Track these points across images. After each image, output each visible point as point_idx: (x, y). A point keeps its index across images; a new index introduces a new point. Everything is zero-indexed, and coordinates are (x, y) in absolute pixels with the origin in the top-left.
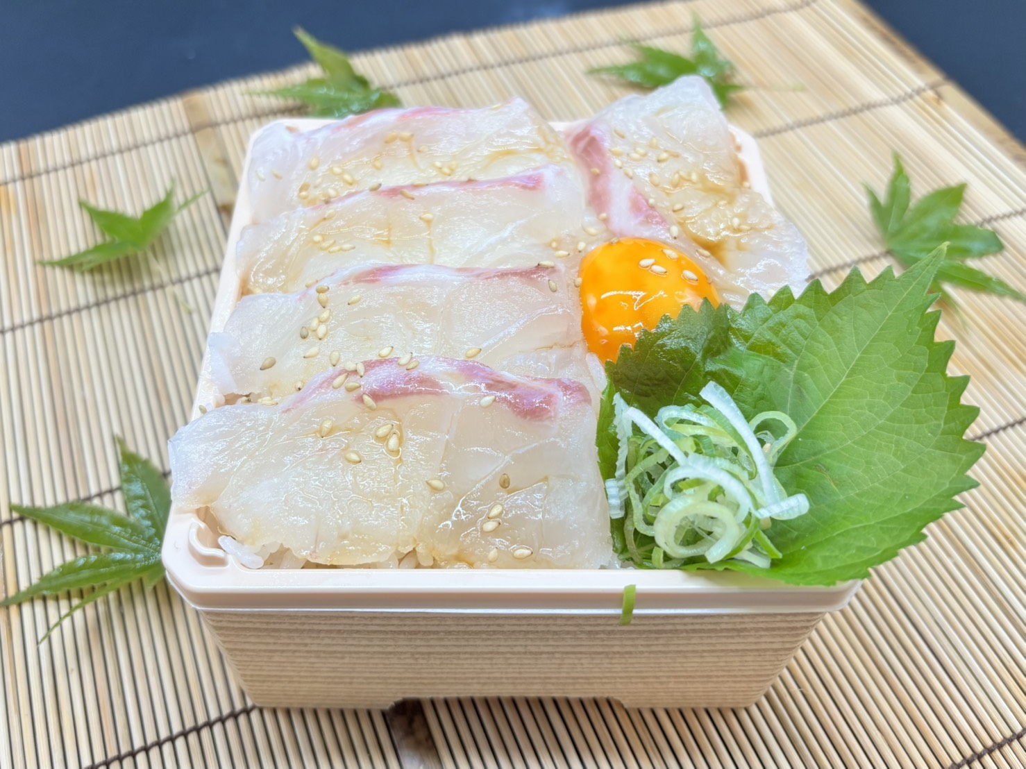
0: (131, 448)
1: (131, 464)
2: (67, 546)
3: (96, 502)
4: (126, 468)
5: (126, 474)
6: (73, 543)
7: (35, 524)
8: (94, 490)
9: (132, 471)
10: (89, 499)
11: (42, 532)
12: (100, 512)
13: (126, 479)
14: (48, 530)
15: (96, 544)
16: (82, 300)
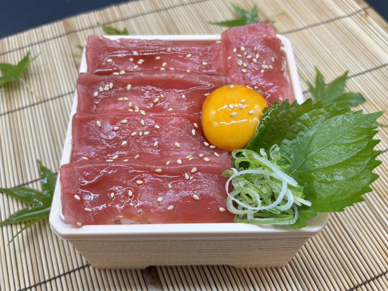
0: (44, 165)
1: (43, 170)
2: (20, 204)
3: (30, 186)
4: (42, 173)
5: (42, 175)
6: (22, 203)
7: (7, 196)
8: (29, 180)
9: (44, 174)
10: (28, 184)
11: (10, 199)
12: (32, 190)
13: (42, 177)
14: (12, 198)
15: (30, 203)
16: (24, 105)
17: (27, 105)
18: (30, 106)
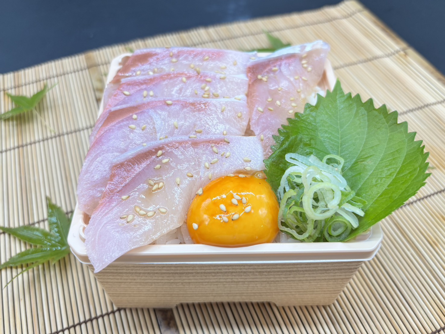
0: (53, 202)
1: (52, 207)
2: (23, 245)
3: (37, 225)
4: (50, 211)
5: (50, 213)
6: (25, 244)
7: (9, 235)
8: (36, 220)
9: (52, 212)
10: (34, 224)
11: (12, 239)
12: (37, 230)
13: (50, 215)
14: (15, 238)
15: (34, 244)
16: (37, 139)
17: (39, 139)
18: (43, 140)
